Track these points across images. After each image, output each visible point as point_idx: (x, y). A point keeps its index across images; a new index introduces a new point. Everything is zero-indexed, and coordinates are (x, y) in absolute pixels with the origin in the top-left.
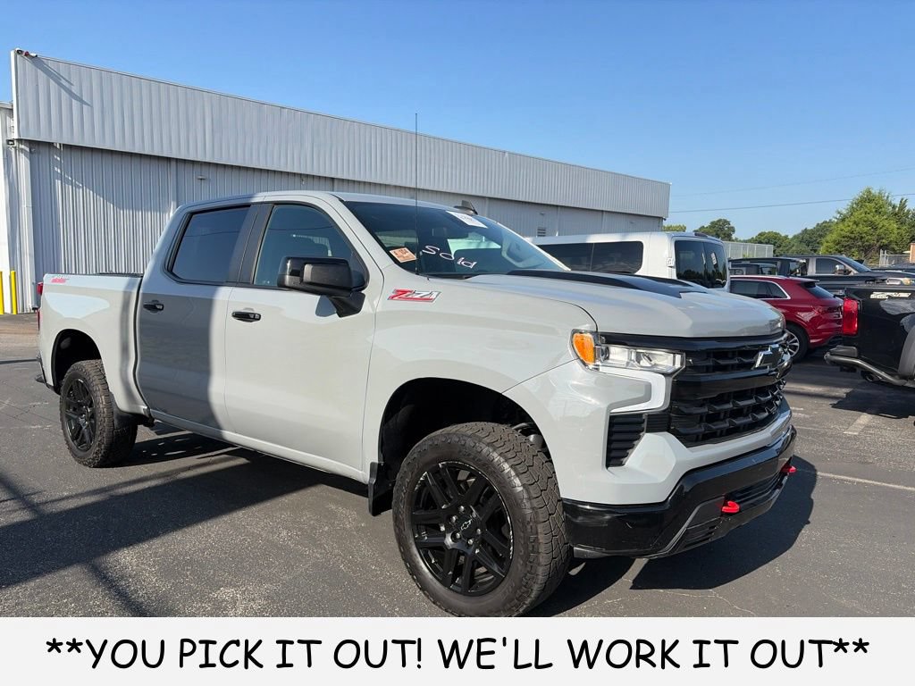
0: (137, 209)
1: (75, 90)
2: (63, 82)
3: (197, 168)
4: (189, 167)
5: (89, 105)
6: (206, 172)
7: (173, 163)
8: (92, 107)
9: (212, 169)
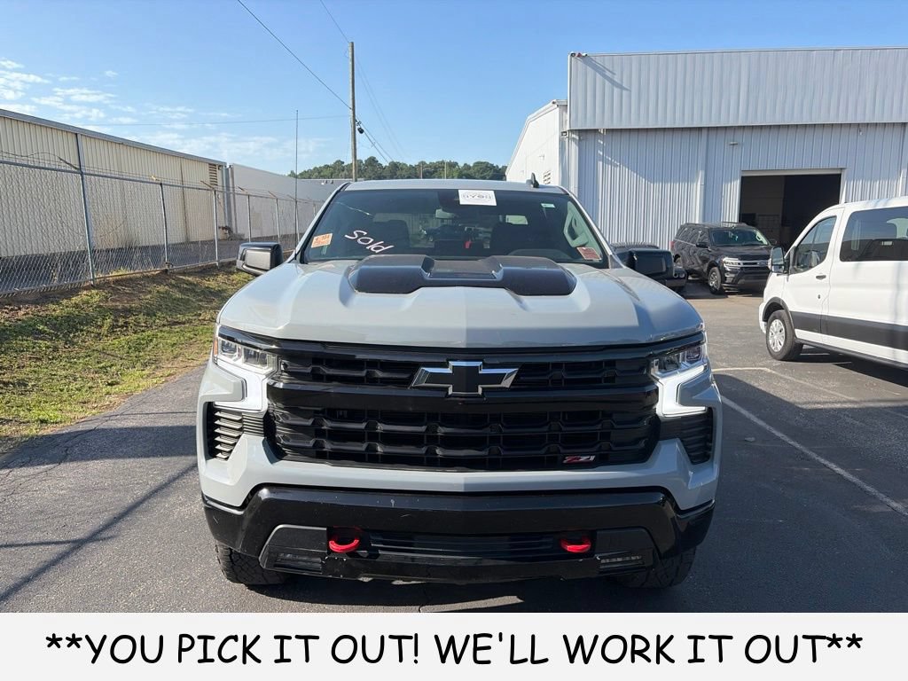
0: (666, 182)
1: (617, 79)
2: (608, 74)
3: (730, 134)
4: (721, 134)
5: (627, 89)
6: (739, 137)
7: (704, 132)
8: (630, 91)
9: (747, 133)
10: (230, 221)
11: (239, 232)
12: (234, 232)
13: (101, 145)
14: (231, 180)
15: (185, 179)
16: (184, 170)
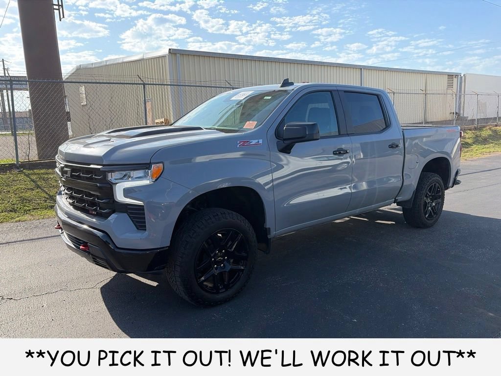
10: (460, 109)
11: (465, 115)
12: (462, 116)
13: (374, 73)
14: (463, 84)
15: (428, 88)
16: (428, 82)
